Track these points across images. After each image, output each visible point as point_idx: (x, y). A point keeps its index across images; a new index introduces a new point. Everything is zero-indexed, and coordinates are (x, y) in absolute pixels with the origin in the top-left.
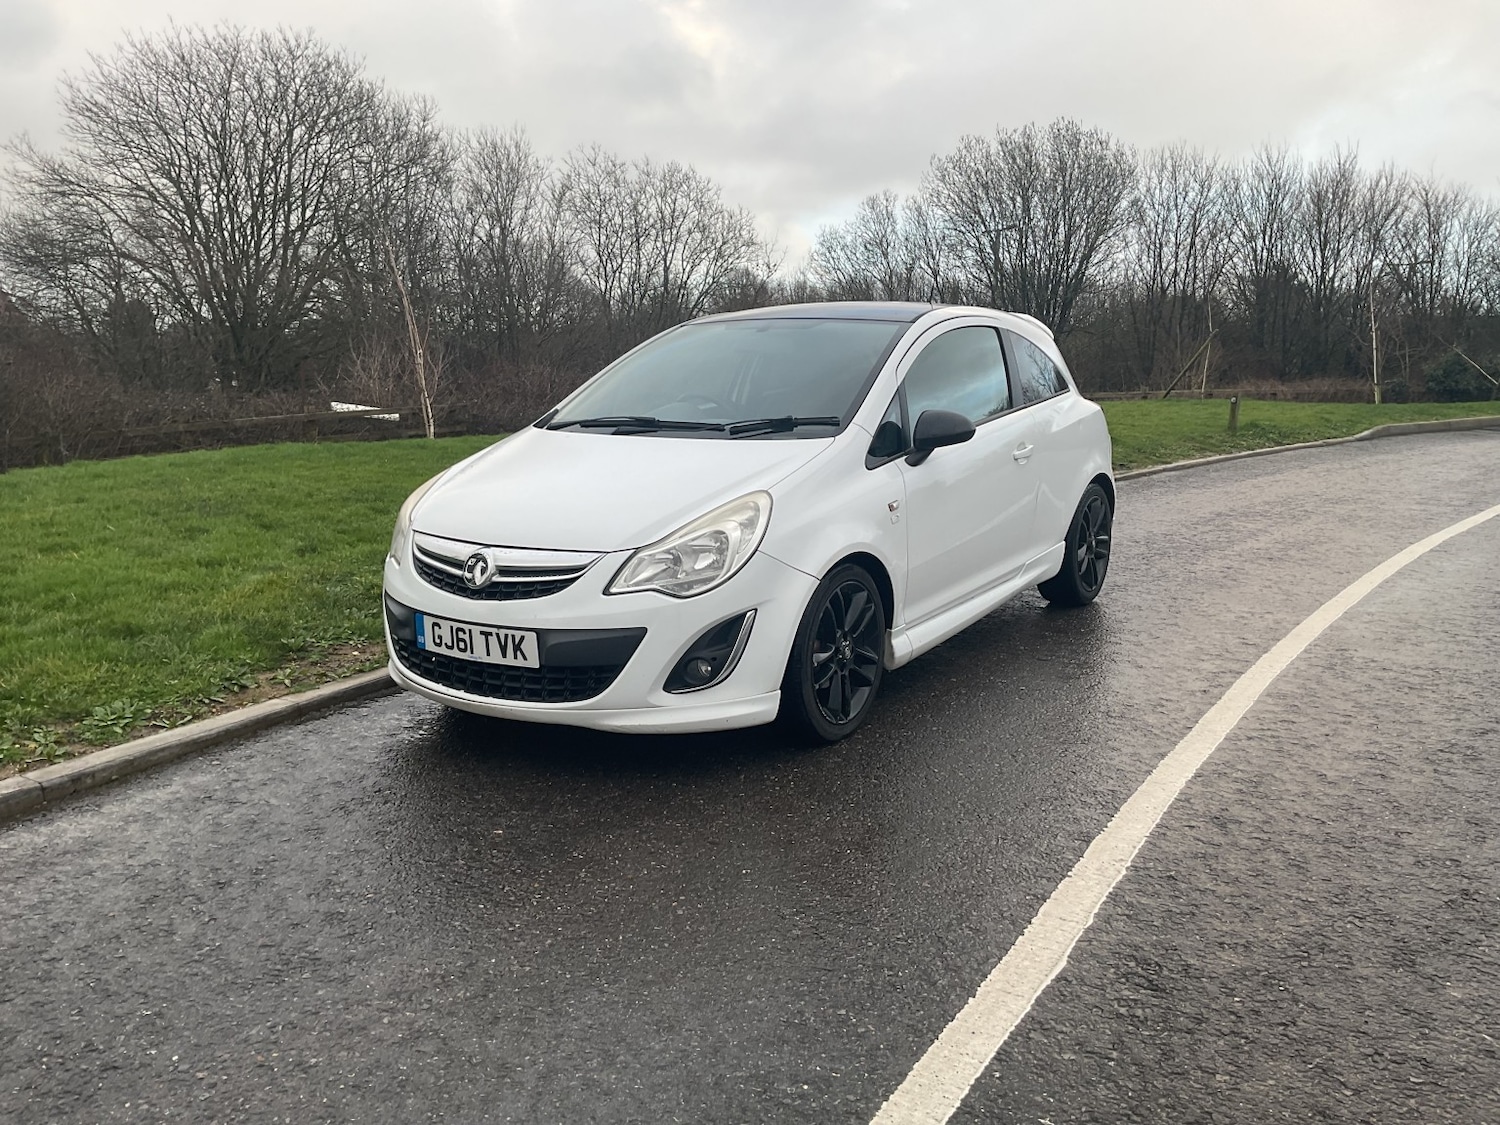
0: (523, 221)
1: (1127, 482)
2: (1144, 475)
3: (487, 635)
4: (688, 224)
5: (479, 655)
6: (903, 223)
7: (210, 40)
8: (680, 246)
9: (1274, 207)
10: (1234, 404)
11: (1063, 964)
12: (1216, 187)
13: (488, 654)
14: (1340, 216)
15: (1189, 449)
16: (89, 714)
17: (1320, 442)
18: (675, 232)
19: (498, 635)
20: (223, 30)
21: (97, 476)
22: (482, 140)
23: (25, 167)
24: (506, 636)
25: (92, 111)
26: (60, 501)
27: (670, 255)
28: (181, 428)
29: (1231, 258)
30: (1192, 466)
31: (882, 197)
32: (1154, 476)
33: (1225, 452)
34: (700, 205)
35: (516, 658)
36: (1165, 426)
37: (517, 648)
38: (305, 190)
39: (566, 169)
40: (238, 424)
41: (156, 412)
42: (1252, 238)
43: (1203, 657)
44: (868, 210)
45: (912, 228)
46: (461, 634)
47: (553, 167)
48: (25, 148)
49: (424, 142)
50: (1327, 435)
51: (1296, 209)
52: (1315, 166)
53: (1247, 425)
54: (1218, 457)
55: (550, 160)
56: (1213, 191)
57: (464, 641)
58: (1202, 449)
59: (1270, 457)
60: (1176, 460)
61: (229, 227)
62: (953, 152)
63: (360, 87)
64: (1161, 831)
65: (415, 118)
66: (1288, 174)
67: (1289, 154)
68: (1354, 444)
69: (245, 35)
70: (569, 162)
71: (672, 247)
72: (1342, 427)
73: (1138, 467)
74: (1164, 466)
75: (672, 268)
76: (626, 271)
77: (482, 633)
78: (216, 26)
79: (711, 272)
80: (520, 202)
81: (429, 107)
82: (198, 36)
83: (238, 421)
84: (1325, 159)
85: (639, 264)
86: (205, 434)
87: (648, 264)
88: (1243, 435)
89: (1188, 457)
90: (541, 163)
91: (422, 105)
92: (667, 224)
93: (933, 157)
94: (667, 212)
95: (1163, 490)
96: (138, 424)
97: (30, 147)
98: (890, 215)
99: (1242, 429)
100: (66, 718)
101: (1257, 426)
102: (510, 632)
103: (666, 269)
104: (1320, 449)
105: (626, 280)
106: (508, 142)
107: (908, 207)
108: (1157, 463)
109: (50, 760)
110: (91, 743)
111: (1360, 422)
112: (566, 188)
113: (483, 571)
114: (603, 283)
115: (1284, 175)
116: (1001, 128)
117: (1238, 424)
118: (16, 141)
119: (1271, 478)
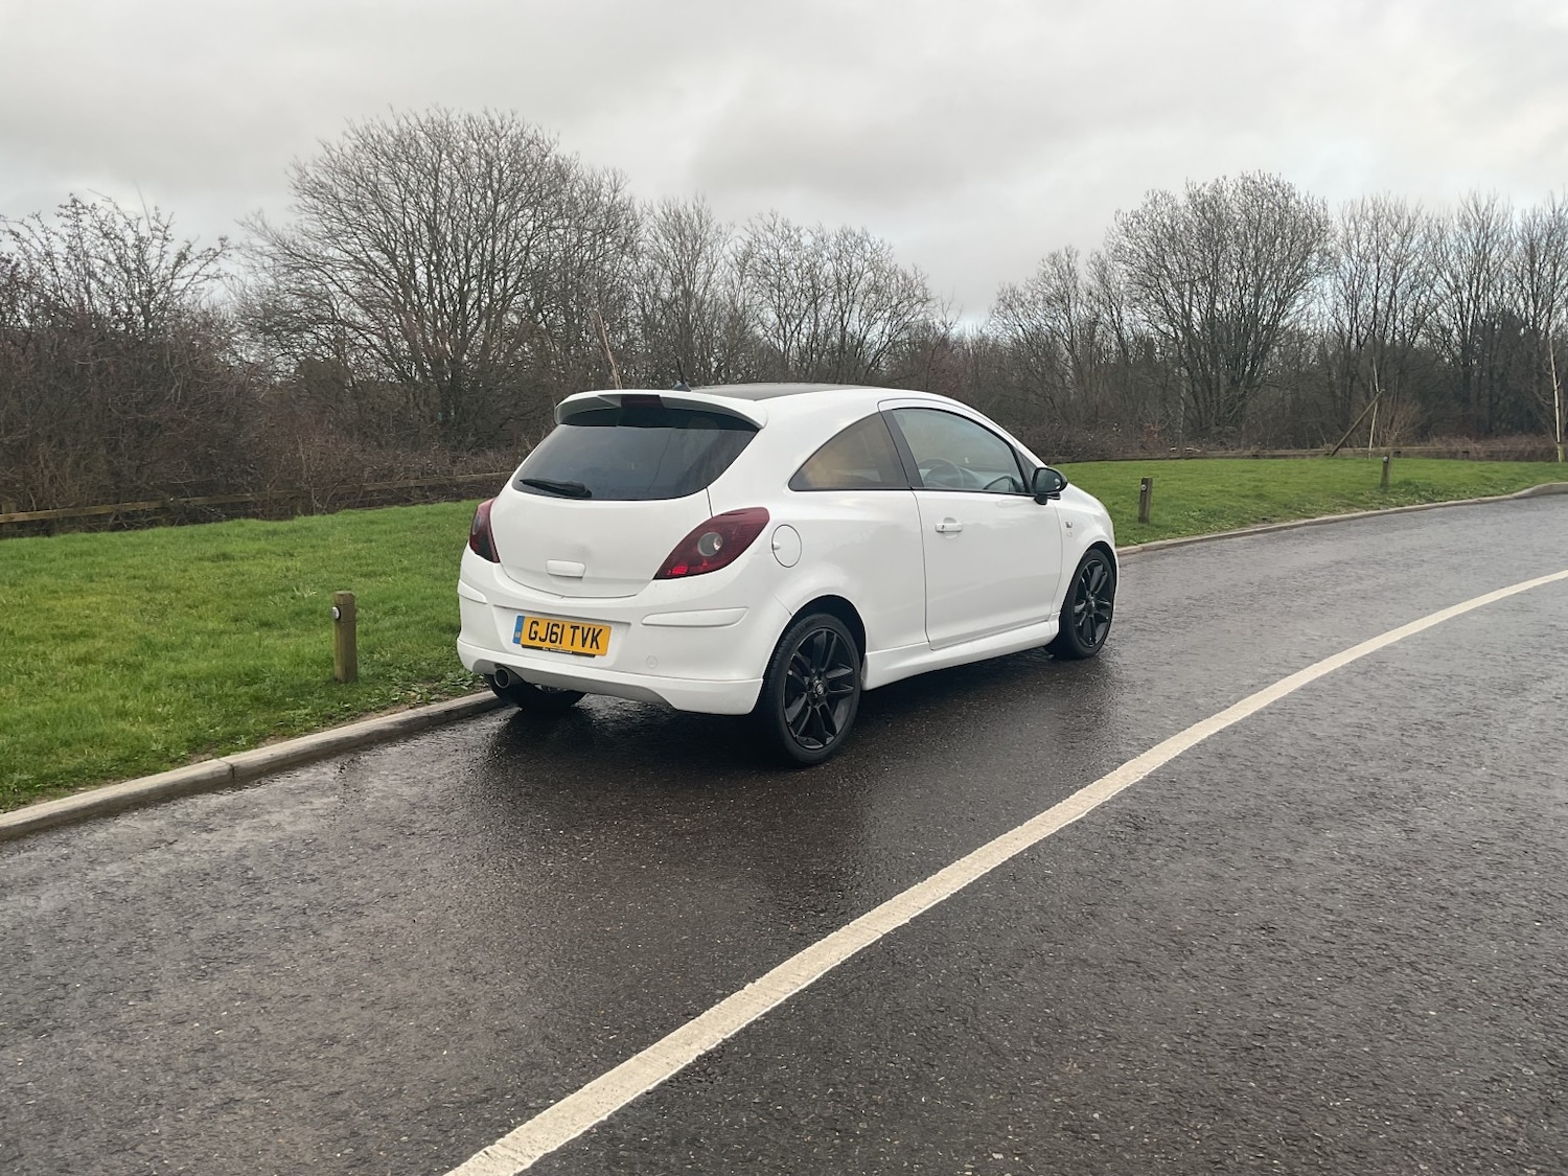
0: (707, 284)
1: (1266, 535)
2: (1285, 528)
4: (863, 285)
6: (1086, 278)
7: (423, 123)
8: (857, 308)
9: (1481, 257)
10: (1386, 463)
11: (1083, 815)
12: (1418, 238)
14: (1555, 266)
15: (1337, 505)
16: (443, 677)
17: (1475, 500)
18: (851, 293)
20: (433, 112)
21: (372, 522)
22: (666, 211)
23: (259, 242)
25: (317, 190)
26: (356, 541)
27: (847, 315)
28: (412, 483)
29: (1435, 309)
30: (1336, 521)
31: (1064, 253)
32: (1295, 530)
33: (1372, 508)
34: (875, 266)
36: (1317, 483)
38: (506, 262)
39: (747, 237)
40: (461, 480)
41: (391, 470)
42: (1457, 289)
43: (1264, 665)
44: (1049, 267)
45: (1094, 283)
47: (735, 233)
48: (259, 224)
49: (613, 214)
50: (1484, 492)
51: (1507, 258)
52: (1529, 214)
53: (1400, 483)
54: (1364, 513)
55: (733, 225)
56: (1415, 241)
58: (1349, 505)
59: (1416, 513)
60: (1322, 515)
61: (439, 296)
62: (1138, 207)
63: (556, 162)
64: (1178, 759)
65: (606, 190)
66: (1496, 224)
67: (1499, 202)
68: (1511, 502)
69: (454, 117)
70: (750, 229)
71: (849, 307)
72: (1502, 485)
73: (1281, 521)
74: (1307, 521)
75: (849, 329)
76: (805, 331)
78: (428, 110)
79: (887, 331)
80: (702, 267)
81: (618, 179)
82: (413, 122)
83: (460, 479)
84: (1538, 206)
85: (816, 324)
86: (432, 489)
87: (826, 325)
88: (1394, 493)
89: (1333, 512)
90: (724, 230)
91: (612, 178)
92: (844, 284)
93: (1118, 212)
94: (844, 275)
95: (1297, 542)
96: (376, 481)
97: (263, 224)
98: (1071, 271)
99: (1394, 486)
100: (429, 679)
101: (1410, 484)
103: (843, 329)
104: (1471, 507)
105: (805, 340)
106: (691, 209)
107: (1093, 262)
108: (1300, 517)
109: (428, 702)
110: (449, 694)
111: (1524, 481)
112: (748, 255)
114: (781, 343)
115: (1493, 224)
116: (1190, 182)
117: (1391, 482)
118: (252, 219)
119: (1408, 532)
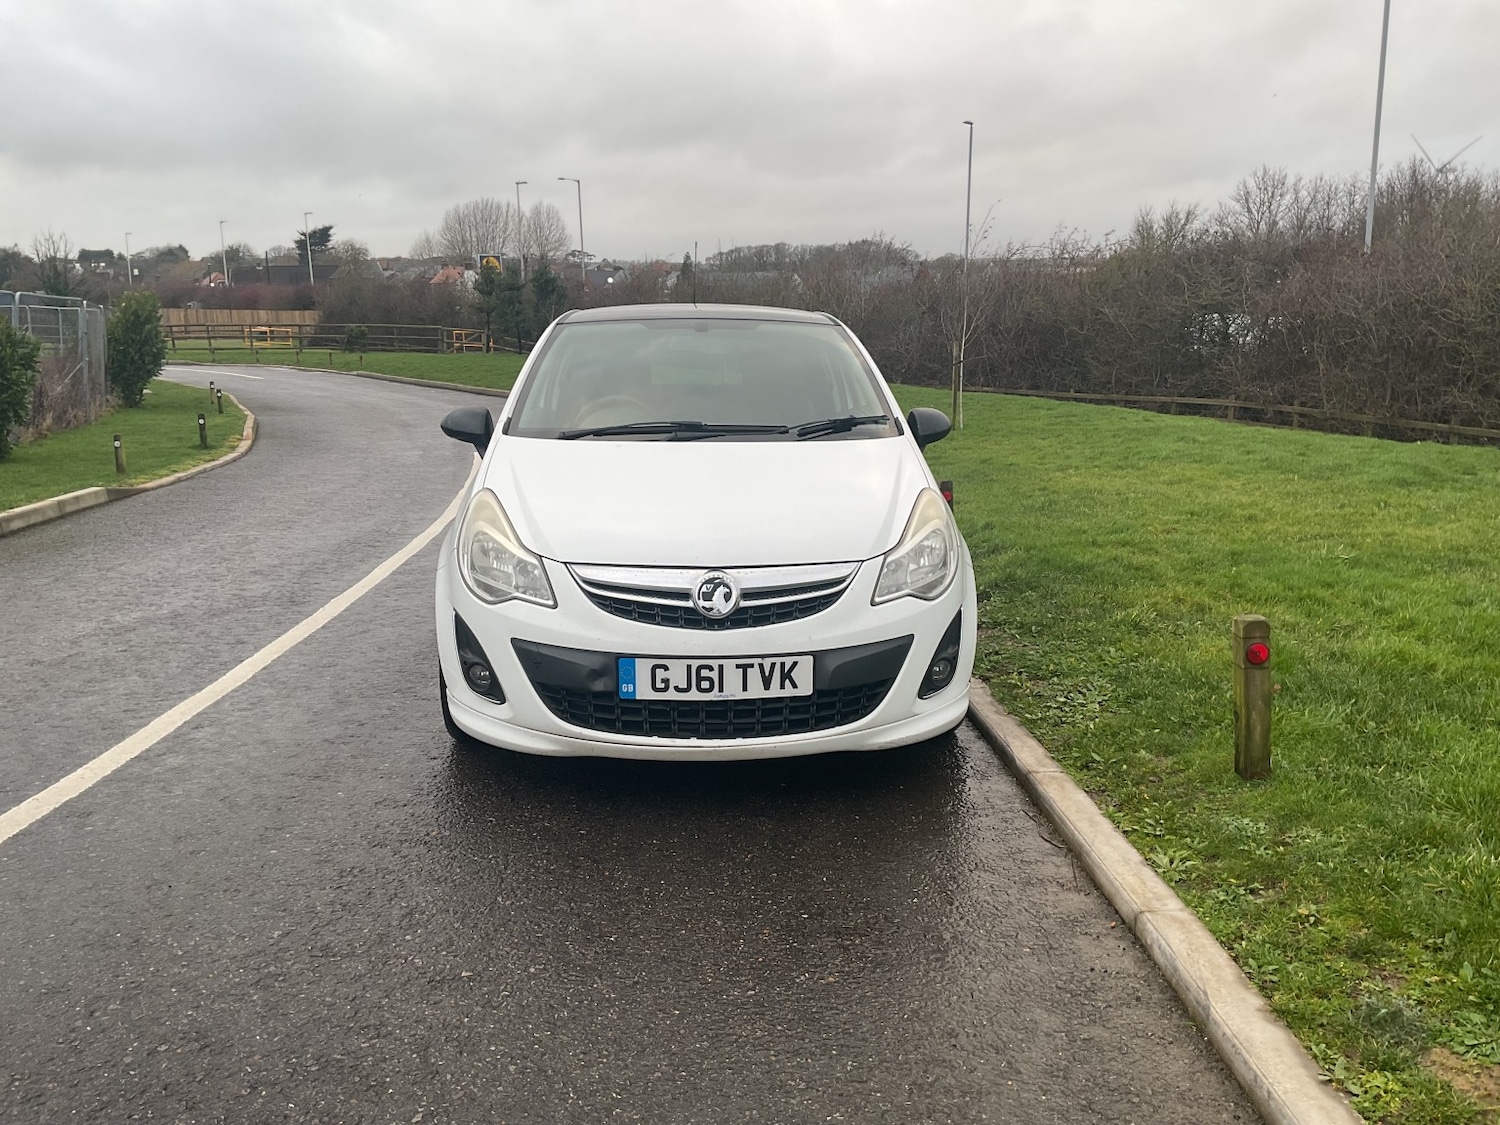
3: (745, 668)
5: (733, 691)
13: (745, 688)
19: (761, 666)
24: (773, 665)
35: (782, 687)
37: (786, 676)
46: (705, 673)
57: (710, 680)
77: (738, 666)
102: (778, 660)
113: (727, 597)
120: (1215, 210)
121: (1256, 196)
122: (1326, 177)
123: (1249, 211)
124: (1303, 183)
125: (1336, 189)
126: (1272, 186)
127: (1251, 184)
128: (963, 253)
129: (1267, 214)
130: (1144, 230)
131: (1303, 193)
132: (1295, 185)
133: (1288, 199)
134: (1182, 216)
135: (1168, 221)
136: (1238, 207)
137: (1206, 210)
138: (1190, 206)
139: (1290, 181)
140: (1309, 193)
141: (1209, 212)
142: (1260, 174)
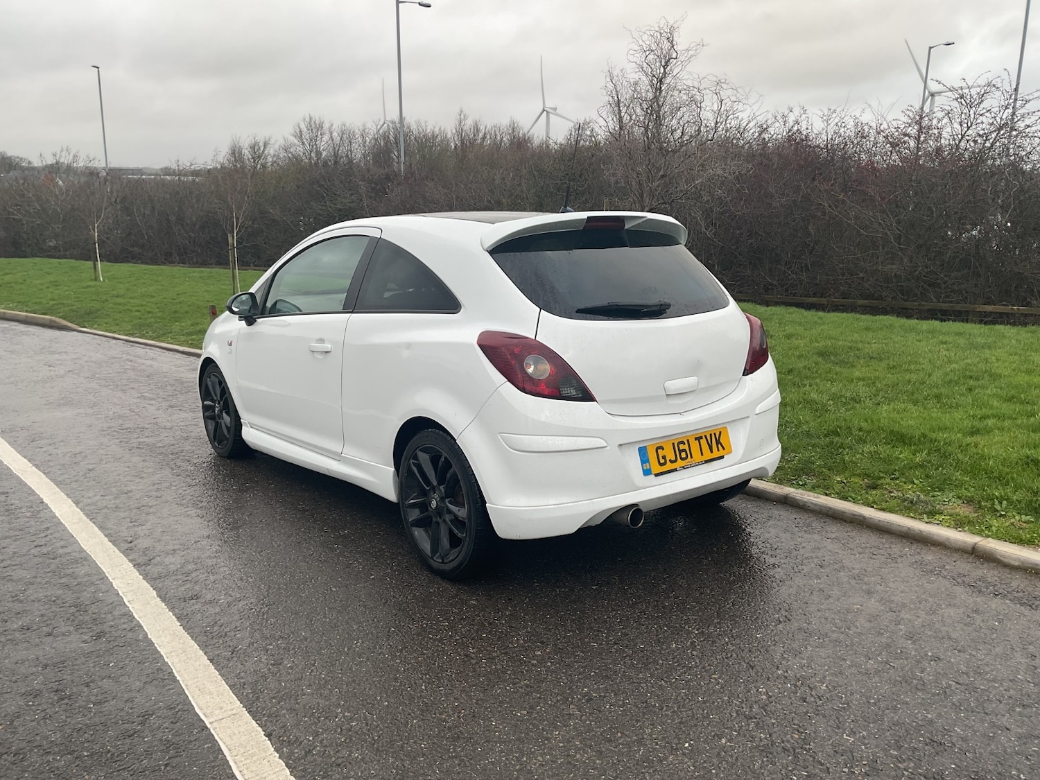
120: (281, 142)
121: (306, 135)
122: (347, 125)
123: (303, 143)
124: (334, 127)
125: (354, 132)
126: (316, 128)
127: (303, 126)
128: (105, 166)
129: (315, 147)
130: (236, 153)
131: (335, 134)
132: (329, 128)
133: (326, 138)
134: (261, 144)
135: (253, 147)
136: (296, 141)
137: (276, 141)
138: (265, 138)
139: (326, 125)
140: (339, 135)
141: (278, 144)
142: (308, 119)
